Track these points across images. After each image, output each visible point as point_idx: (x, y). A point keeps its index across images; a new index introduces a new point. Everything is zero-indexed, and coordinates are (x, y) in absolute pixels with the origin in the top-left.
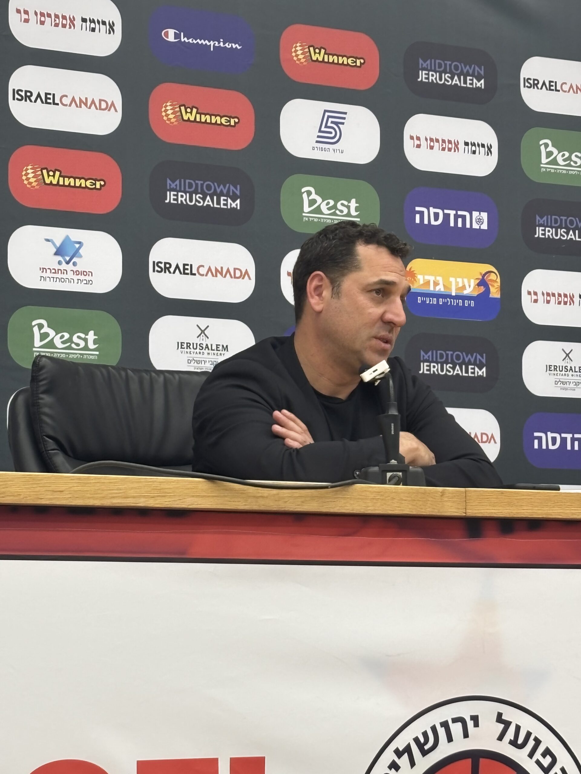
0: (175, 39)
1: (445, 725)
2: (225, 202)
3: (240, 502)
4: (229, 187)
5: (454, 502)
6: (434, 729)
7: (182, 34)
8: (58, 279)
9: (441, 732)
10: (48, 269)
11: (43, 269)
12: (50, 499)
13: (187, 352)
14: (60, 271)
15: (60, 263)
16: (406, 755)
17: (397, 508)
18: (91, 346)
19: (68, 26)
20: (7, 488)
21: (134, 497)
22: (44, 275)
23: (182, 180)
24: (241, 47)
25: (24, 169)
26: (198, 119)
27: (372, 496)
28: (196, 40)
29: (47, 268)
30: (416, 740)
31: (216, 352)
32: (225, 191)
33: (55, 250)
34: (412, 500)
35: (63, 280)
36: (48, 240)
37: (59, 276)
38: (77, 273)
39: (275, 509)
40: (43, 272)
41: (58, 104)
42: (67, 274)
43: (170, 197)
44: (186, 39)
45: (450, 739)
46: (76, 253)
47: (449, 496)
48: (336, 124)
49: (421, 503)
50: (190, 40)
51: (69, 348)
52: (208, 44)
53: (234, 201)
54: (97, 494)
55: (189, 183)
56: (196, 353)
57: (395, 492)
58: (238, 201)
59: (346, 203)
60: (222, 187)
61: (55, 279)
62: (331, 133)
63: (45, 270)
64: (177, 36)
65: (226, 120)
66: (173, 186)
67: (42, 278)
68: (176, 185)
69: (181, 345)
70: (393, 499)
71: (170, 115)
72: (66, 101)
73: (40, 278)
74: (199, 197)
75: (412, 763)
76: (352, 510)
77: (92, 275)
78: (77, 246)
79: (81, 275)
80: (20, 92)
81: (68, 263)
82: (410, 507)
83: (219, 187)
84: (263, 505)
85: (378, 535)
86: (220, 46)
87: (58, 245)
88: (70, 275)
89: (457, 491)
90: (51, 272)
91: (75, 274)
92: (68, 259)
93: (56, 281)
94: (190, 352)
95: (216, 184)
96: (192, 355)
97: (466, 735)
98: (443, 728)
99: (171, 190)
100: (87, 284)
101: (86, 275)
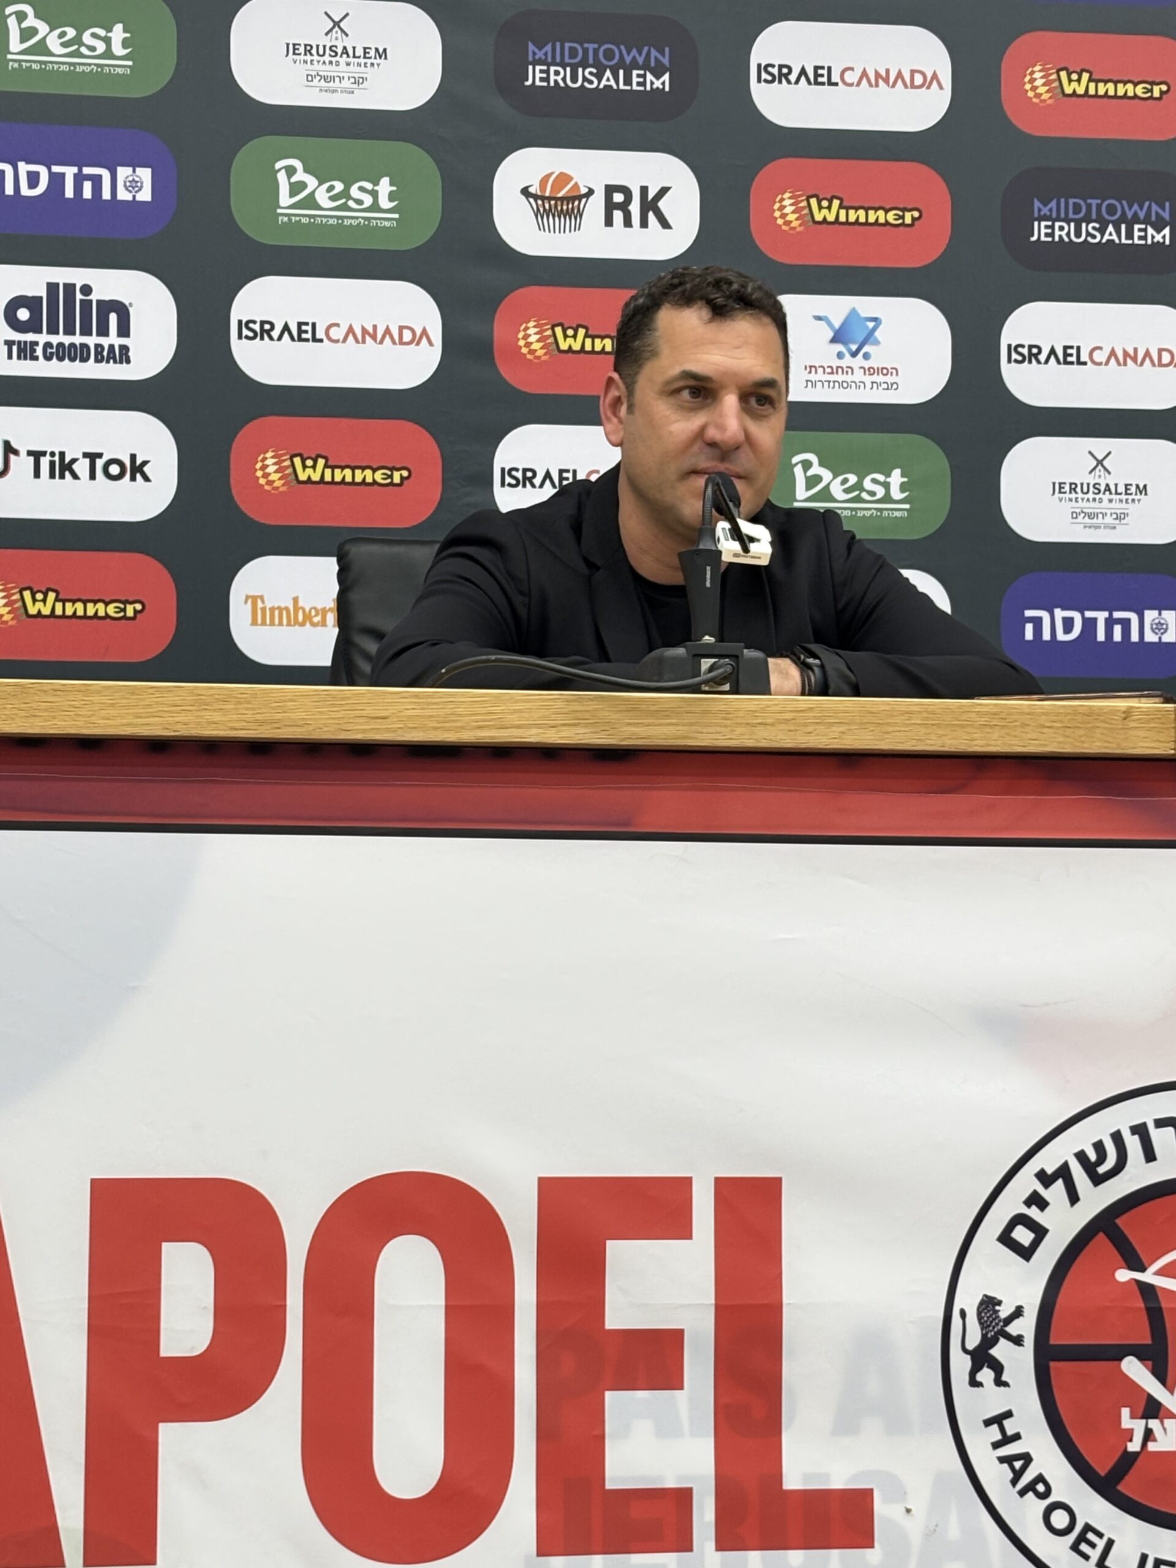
1: (1140, 1130)
2: (1142, 234)
3: (720, 733)
4: (1150, 207)
5: (1150, 729)
6: (1117, 1137)
8: (837, 384)
10: (820, 367)
12: (364, 731)
13: (1071, 500)
16: (1059, 1184)
18: (896, 494)
23: (1062, 201)
25: (778, 199)
26: (1092, 92)
27: (982, 721)
29: (817, 366)
30: (1081, 1156)
31: (1124, 497)
32: (1142, 215)
38: (871, 371)
41: (836, 84)
42: (852, 373)
43: (1040, 231)
45: (1150, 1155)
46: (869, 338)
47: (1139, 719)
49: (1082, 732)
51: (858, 499)
55: (1075, 204)
56: (1088, 500)
57: (1029, 714)
58: (1167, 231)
60: (1136, 207)
61: (832, 384)
63: (813, 369)
65: (1144, 88)
66: (1045, 211)
67: (810, 383)
68: (1051, 210)
69: (1059, 488)
70: (1024, 725)
71: (1041, 87)
72: (851, 77)
73: (805, 383)
74: (1094, 228)
75: (1074, 1197)
76: (941, 747)
77: (897, 374)
78: (871, 325)
79: (878, 374)
80: (770, 69)
81: (854, 354)
82: (1060, 739)
83: (1130, 208)
87: (837, 325)
88: (859, 376)
89: (1158, 710)
90: (824, 372)
91: (867, 372)
92: (854, 347)
93: (834, 387)
94: (1076, 498)
95: (1124, 203)
96: (1080, 504)
98: (1136, 1137)
99: (1041, 219)
100: (888, 389)
101: (886, 374)
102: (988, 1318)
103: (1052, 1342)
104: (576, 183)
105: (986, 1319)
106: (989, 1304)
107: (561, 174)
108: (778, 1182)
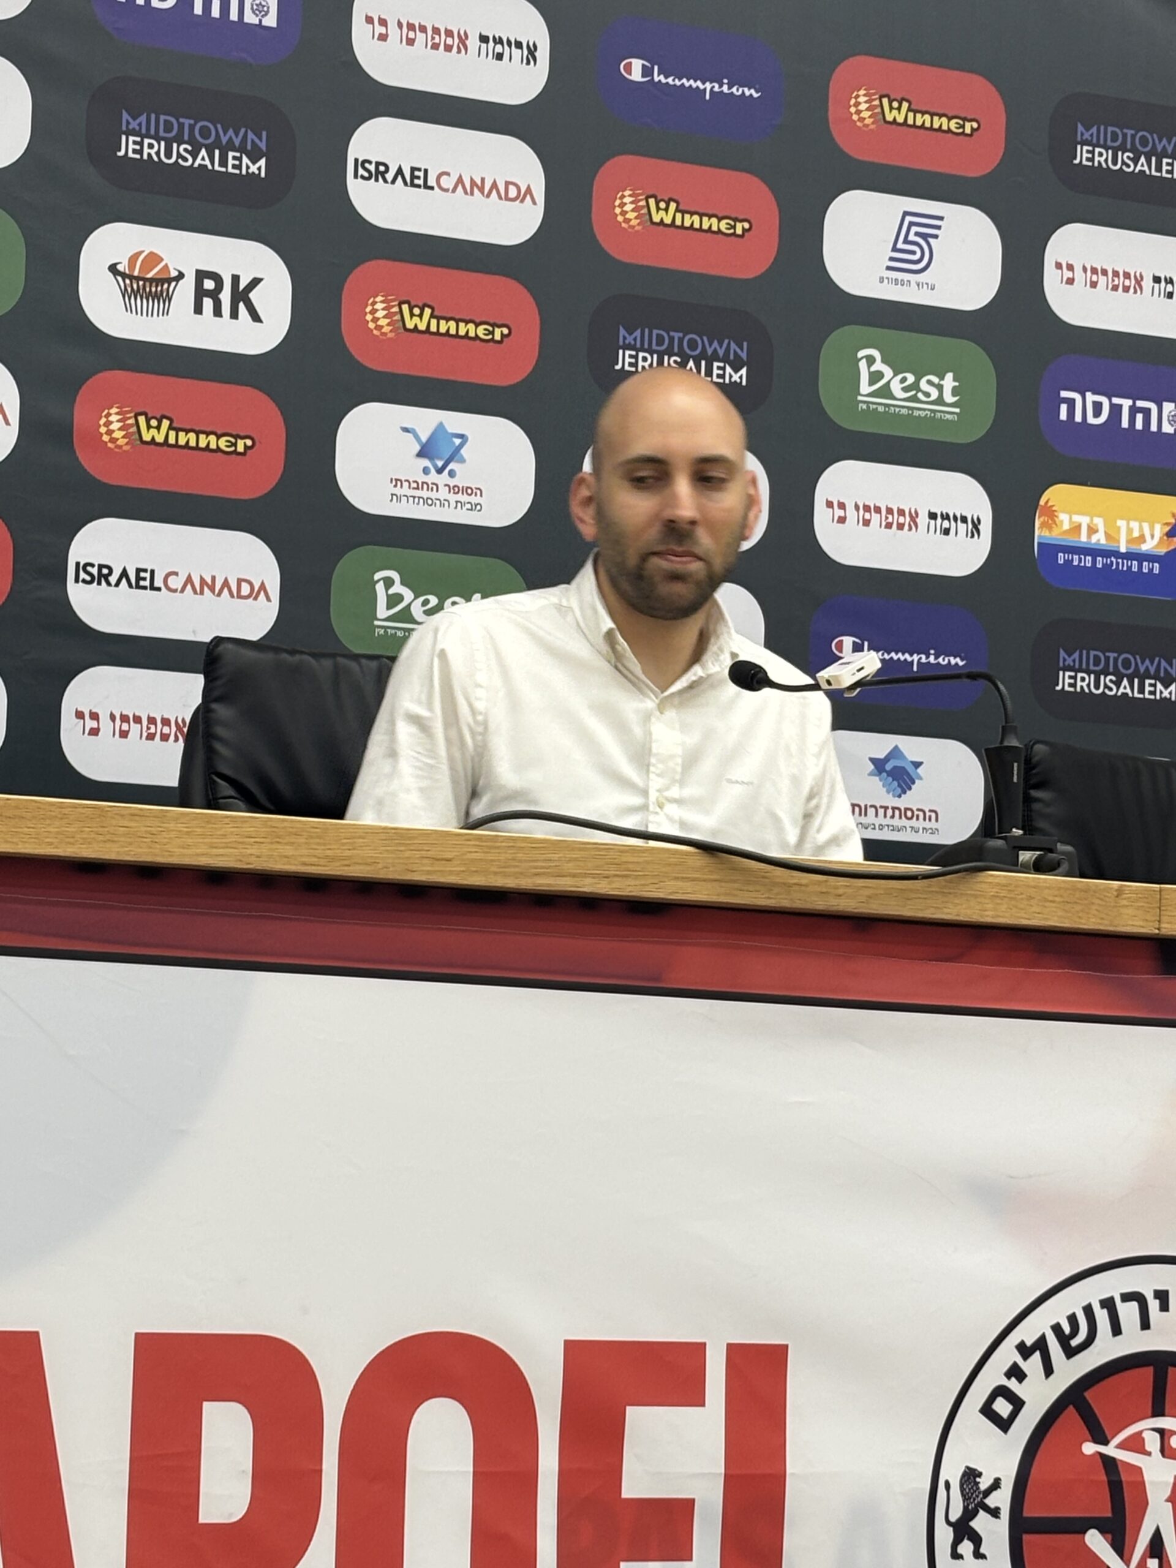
0: (643, 76)
1: (1108, 1304)
2: (721, 372)
4: (729, 345)
5: (1138, 908)
6: (1088, 1310)
7: (656, 68)
8: (421, 500)
9: (1102, 1317)
10: (406, 481)
11: (397, 480)
12: (429, 872)
14: (425, 486)
15: (426, 471)
16: (1037, 1356)
17: (1036, 915)
19: (455, 49)
20: (354, 849)
21: (574, 876)
22: (398, 491)
23: (647, 331)
24: (760, 94)
25: (370, 302)
26: (678, 222)
28: (680, 79)
29: (403, 479)
30: (1057, 1329)
32: (721, 353)
33: (418, 448)
34: (1063, 902)
35: (430, 502)
36: (406, 430)
37: (425, 494)
38: (455, 489)
39: (821, 908)
40: (395, 486)
41: (432, 188)
42: (437, 490)
43: (625, 360)
44: (662, 78)
45: (1116, 1330)
46: (455, 455)
47: (1129, 898)
48: (925, 236)
49: (1078, 908)
50: (670, 80)
52: (702, 87)
53: (736, 371)
54: (508, 867)
55: (658, 335)
57: (1034, 887)
58: (743, 372)
59: (935, 380)
61: (416, 500)
62: (914, 253)
63: (399, 483)
64: (647, 72)
65: (728, 224)
66: (630, 340)
67: (395, 497)
68: (635, 339)
70: (1031, 898)
71: (630, 213)
72: (446, 182)
73: (390, 497)
74: (676, 362)
75: (1049, 1370)
76: (956, 916)
77: (481, 495)
79: (463, 493)
80: (367, 165)
81: (440, 471)
82: (1060, 913)
83: (711, 344)
84: (799, 900)
85: (1001, 963)
86: (722, 91)
87: (424, 439)
88: (443, 494)
89: (1146, 889)
90: (409, 487)
91: (452, 491)
92: (440, 464)
95: (705, 339)
97: (1145, 1325)
98: (1105, 1311)
99: (626, 347)
100: (471, 510)
101: (470, 495)
102: (969, 1489)
103: (1025, 1514)
104: (166, 265)
105: (967, 1490)
106: (971, 1476)
107: (151, 254)
108: (785, 1348)
